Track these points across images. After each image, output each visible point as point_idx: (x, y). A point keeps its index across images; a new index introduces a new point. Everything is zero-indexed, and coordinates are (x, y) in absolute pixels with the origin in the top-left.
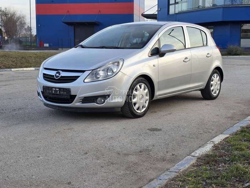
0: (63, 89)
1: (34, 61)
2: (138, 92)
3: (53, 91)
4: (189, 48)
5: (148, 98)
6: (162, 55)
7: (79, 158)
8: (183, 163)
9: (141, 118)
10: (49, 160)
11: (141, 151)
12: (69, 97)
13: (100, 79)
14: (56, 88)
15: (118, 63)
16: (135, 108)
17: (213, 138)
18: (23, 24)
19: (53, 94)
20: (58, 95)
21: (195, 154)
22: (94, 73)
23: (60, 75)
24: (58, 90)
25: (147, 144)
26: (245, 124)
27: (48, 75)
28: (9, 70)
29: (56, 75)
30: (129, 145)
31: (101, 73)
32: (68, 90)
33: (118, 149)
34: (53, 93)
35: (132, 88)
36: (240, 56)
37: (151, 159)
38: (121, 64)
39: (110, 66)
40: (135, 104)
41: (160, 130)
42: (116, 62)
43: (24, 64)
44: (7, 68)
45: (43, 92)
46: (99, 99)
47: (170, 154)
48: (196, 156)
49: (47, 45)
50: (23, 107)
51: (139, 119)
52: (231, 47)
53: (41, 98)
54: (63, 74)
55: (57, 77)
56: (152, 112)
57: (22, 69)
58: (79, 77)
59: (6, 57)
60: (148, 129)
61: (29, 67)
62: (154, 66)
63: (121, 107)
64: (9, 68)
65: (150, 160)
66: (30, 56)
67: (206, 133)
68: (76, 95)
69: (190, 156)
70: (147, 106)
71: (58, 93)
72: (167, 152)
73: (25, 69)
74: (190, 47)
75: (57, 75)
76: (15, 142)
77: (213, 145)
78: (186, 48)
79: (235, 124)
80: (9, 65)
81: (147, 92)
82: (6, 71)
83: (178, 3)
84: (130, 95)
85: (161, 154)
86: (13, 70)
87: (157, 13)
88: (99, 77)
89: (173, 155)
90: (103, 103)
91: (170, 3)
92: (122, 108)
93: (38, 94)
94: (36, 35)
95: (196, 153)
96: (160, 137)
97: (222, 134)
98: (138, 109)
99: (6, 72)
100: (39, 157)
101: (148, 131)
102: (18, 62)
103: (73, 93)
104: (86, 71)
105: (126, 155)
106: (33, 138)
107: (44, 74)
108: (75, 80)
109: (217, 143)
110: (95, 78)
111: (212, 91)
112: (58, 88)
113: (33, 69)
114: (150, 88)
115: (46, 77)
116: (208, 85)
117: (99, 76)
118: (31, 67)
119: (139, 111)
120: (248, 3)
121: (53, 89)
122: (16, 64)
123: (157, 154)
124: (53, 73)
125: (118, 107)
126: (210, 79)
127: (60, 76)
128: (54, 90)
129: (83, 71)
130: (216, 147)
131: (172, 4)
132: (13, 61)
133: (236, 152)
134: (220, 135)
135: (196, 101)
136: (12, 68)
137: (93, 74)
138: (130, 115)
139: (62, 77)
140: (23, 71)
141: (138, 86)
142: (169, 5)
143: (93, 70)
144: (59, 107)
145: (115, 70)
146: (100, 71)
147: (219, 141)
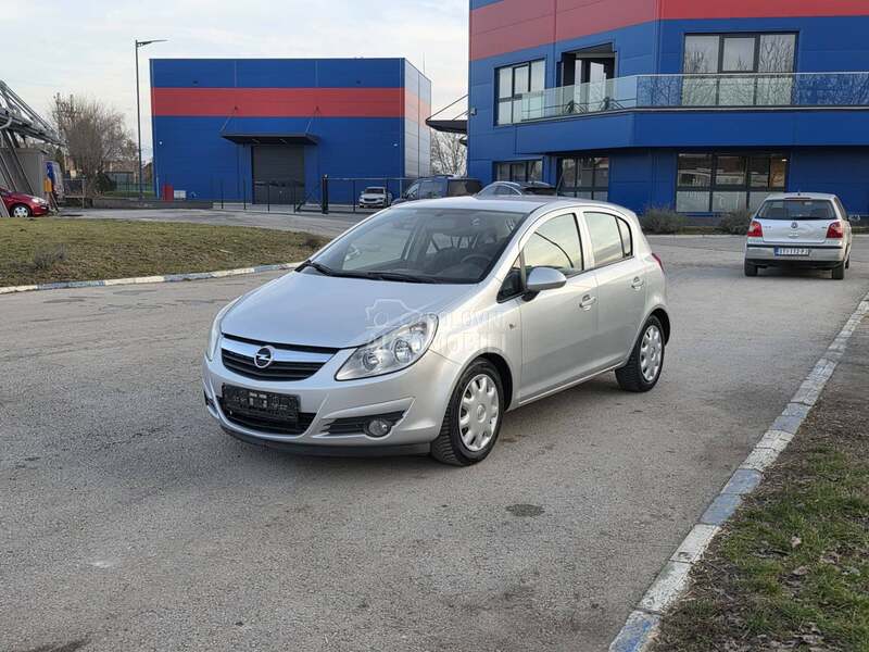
0: (280, 395)
1: (160, 255)
2: (473, 398)
3: (251, 400)
4: (591, 269)
5: (496, 408)
6: (530, 295)
7: (348, 625)
8: (628, 638)
9: (479, 465)
10: (268, 635)
11: (507, 595)
12: (294, 418)
13: (378, 370)
14: (258, 392)
15: (424, 325)
16: (466, 439)
17: (684, 538)
18: (117, 139)
19: (250, 407)
20: (264, 410)
21: (649, 603)
22: (362, 355)
23: (269, 357)
24: (265, 397)
25: (517, 568)
26: (749, 486)
27: (234, 355)
28: (97, 283)
29: (258, 357)
30: (472, 573)
31: (380, 355)
32: (293, 401)
33: (446, 589)
34: (252, 404)
35: (460, 389)
36: (677, 236)
37: (540, 622)
38: (431, 327)
39: (404, 334)
40: (465, 430)
41: (538, 511)
42: (417, 325)
43: (136, 265)
44: (91, 277)
45: (221, 400)
46: (374, 423)
47: (585, 604)
48: (655, 613)
49: (180, 194)
50: (160, 425)
51: (474, 467)
52: (655, 211)
53: (216, 411)
54: (279, 356)
55: (262, 362)
56: (504, 440)
57: (130, 280)
58: (321, 365)
59: (86, 243)
60: (508, 509)
61: (150, 275)
62: (511, 326)
63: (432, 439)
64: (97, 277)
65: (538, 627)
66: (149, 241)
67: (659, 518)
68: (315, 414)
69: (638, 609)
70: (493, 429)
71: (265, 406)
72: (577, 596)
73: (139, 280)
74: (593, 266)
75: (263, 357)
76: (163, 566)
77: (688, 567)
78: (586, 268)
79: (725, 484)
80: (95, 268)
81: (494, 397)
82: (90, 285)
83: (520, 97)
84: (454, 410)
85: (562, 606)
86: (107, 282)
87: (465, 118)
88: (375, 365)
89: (595, 606)
90: (387, 433)
91: (501, 97)
92: (433, 443)
93: (207, 399)
94: (150, 164)
95: (652, 598)
96: (545, 537)
97: (699, 522)
98: (472, 443)
99: (90, 289)
100: (240, 624)
101: (509, 517)
102: (119, 260)
103: (305, 408)
104: (341, 352)
105: (471, 609)
106: (210, 548)
107: (224, 352)
108: (313, 372)
109: (698, 558)
110: (363, 367)
111: (645, 371)
112: (264, 393)
113: (160, 279)
114: (501, 386)
115: (230, 359)
116: (636, 356)
117: (373, 362)
118: (154, 274)
119: (474, 448)
120: (694, 100)
121: (252, 394)
122: (115, 265)
123: (551, 604)
124: (250, 351)
125: (424, 443)
126: (640, 342)
127: (271, 360)
128: (254, 398)
129: (334, 351)
130: (698, 575)
131: (505, 100)
132: (107, 258)
133: (757, 598)
134: (699, 529)
135: (604, 397)
136: (103, 279)
137: (358, 357)
138: (453, 458)
139: (274, 363)
140: (135, 288)
141: (474, 384)
142: (497, 101)
143: (359, 347)
144: (266, 440)
145: (416, 346)
146: (375, 349)
147: (702, 552)
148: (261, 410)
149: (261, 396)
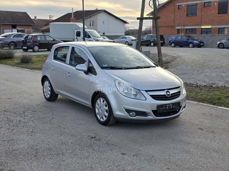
12: (179, 108)
14: (169, 104)
20: (172, 109)
29: (167, 94)
34: (167, 108)
54: (172, 92)
68: (182, 106)
71: (171, 107)
107: (152, 96)
121: (167, 105)
127: (170, 94)
148: (170, 109)
149: (170, 105)
